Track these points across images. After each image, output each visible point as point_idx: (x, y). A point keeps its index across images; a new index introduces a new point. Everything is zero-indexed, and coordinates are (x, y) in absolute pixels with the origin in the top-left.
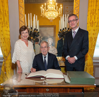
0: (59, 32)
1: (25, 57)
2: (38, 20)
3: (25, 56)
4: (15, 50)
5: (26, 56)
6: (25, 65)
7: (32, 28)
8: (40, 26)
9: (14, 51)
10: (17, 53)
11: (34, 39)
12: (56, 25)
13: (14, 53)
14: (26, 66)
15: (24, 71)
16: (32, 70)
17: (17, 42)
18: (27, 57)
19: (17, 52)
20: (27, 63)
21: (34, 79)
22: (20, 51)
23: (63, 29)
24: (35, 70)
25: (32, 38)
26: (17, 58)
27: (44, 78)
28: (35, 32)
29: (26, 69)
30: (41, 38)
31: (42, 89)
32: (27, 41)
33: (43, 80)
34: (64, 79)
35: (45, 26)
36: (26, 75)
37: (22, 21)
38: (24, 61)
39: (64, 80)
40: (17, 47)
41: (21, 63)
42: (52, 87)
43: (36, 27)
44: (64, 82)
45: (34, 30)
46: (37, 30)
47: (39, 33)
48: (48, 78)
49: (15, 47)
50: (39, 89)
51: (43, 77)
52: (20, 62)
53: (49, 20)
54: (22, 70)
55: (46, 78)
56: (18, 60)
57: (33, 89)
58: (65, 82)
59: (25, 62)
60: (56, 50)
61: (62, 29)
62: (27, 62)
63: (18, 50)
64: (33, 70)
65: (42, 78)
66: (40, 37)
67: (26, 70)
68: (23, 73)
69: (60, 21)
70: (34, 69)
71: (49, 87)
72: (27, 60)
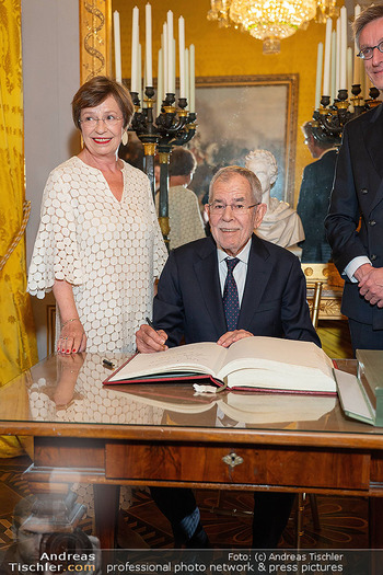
0: (317, 115)
1: (106, 263)
2: (187, 46)
3: (100, 255)
4: (44, 219)
5: (109, 253)
6: (104, 306)
7: (151, 92)
8: (202, 83)
9: (42, 227)
10: (59, 237)
11: (165, 159)
12: (297, 75)
13: (42, 236)
14: (109, 313)
15: (97, 341)
16: (142, 336)
17: (56, 174)
18: (114, 261)
19: (57, 228)
20: (116, 295)
21: (151, 389)
22: (72, 227)
23: (343, 95)
24: (162, 337)
25: (150, 150)
26: (58, 268)
27: (213, 389)
28: (173, 115)
29: (110, 329)
30: (210, 150)
31: (202, 449)
32: (119, 167)
33: (209, 400)
34: (337, 395)
35: (231, 79)
36: (108, 365)
37: (96, 54)
38: (98, 282)
39: (339, 404)
40: (56, 203)
41: (78, 298)
42: (262, 441)
43: (178, 87)
44: (339, 416)
45: (166, 103)
46: (183, 103)
47: (192, 117)
48: (235, 390)
49: (47, 203)
50: (183, 449)
51: (208, 381)
52: (76, 290)
53: (259, 45)
54: (83, 339)
55: (227, 390)
56: (60, 276)
57: (142, 449)
58: (343, 412)
59: (102, 289)
60: (295, 221)
61: (334, 96)
62: (112, 287)
63: (63, 222)
64: (150, 341)
65: (199, 389)
66: (204, 147)
67: (106, 339)
68: (88, 357)
69: (320, 46)
70: (153, 333)
71: (240, 440)
72: (115, 278)
